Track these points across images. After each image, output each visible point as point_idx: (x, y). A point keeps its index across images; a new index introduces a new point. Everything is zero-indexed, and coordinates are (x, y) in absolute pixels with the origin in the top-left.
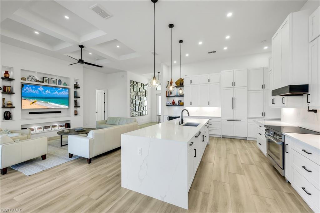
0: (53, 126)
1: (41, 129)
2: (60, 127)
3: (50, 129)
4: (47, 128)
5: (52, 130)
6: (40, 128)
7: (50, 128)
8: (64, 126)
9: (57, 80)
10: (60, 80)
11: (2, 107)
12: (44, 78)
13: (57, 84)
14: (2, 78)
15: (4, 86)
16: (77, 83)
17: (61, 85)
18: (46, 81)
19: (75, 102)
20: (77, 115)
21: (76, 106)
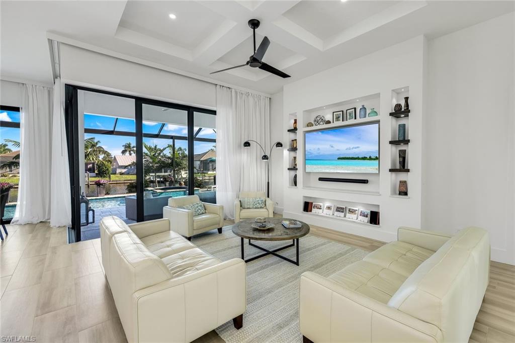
0: (349, 210)
1: (331, 209)
2: (361, 215)
3: (342, 214)
4: (339, 211)
5: (345, 217)
6: (329, 208)
7: (344, 212)
8: (366, 216)
9: (355, 109)
10: (363, 106)
11: (289, 169)
12: (334, 113)
13: (355, 118)
14: (289, 131)
15: (292, 140)
16: (407, 99)
17: (365, 117)
18: (338, 119)
19: (400, 157)
20: (406, 194)
21: (404, 166)
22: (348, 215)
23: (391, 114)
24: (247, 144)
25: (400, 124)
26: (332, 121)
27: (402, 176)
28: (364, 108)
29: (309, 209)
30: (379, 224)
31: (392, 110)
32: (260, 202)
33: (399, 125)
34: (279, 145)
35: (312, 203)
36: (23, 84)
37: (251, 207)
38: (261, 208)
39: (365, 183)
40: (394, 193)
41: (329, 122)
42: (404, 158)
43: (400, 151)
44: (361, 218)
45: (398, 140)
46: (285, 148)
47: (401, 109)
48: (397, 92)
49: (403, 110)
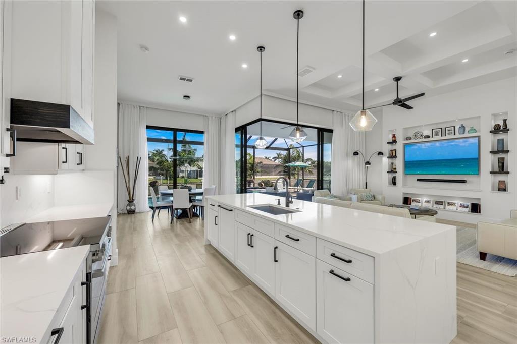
0: (448, 203)
1: (430, 203)
2: (460, 207)
3: (442, 207)
4: (437, 204)
5: (445, 208)
6: (428, 202)
7: (442, 205)
8: (467, 207)
9: (454, 127)
10: (462, 125)
11: (388, 172)
12: (434, 130)
13: (455, 134)
14: (388, 143)
15: (391, 150)
16: (505, 121)
17: (464, 133)
18: (437, 134)
19: (499, 163)
20: (505, 190)
21: (503, 170)
22: (448, 207)
23: (491, 132)
24: (356, 154)
25: (499, 138)
26: (431, 136)
27: (502, 177)
28: (463, 127)
29: (409, 203)
30: (480, 212)
31: (492, 129)
32: (370, 196)
33: (498, 140)
34: (380, 154)
35: (411, 198)
36: (206, 116)
37: (364, 199)
38: (371, 200)
39: (464, 182)
40: (493, 189)
41: (428, 137)
42: (503, 164)
43: (499, 158)
44: (460, 209)
45: (497, 150)
46: (385, 156)
47: (500, 128)
48: (495, 116)
49: (502, 129)
